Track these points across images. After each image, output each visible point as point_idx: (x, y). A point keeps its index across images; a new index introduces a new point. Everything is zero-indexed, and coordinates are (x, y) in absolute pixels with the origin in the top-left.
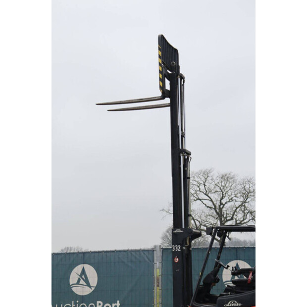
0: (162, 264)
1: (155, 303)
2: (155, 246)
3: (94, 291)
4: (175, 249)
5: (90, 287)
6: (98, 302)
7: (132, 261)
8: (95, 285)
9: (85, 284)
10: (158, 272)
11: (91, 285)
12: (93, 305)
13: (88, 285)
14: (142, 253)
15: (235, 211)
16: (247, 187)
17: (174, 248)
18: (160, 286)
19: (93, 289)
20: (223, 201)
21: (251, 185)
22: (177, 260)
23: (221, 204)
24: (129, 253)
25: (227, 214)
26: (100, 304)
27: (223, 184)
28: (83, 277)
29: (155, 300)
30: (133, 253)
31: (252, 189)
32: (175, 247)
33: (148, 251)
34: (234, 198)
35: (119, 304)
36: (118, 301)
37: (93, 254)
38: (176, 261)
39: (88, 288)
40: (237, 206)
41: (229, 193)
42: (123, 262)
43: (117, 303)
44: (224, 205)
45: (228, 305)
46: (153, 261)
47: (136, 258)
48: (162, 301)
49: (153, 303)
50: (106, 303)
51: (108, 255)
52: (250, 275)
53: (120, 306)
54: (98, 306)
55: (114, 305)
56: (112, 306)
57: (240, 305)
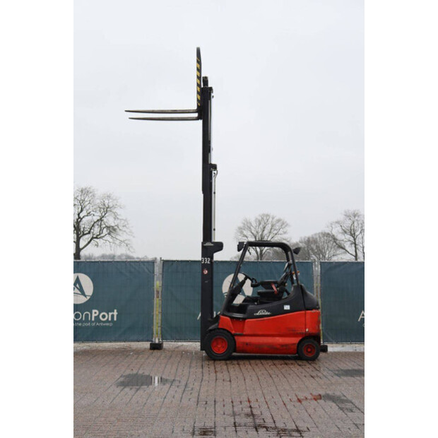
0: (162, 275)
1: (155, 312)
2: (156, 258)
3: (89, 300)
4: (205, 261)
5: (85, 296)
6: (94, 311)
7: (130, 272)
8: (91, 294)
9: (79, 292)
10: (158, 284)
11: (86, 294)
12: (88, 314)
13: (83, 293)
14: (142, 264)
15: (93, 226)
16: (106, 202)
17: (203, 260)
18: (160, 297)
19: (88, 298)
20: (81, 215)
21: (110, 201)
22: (206, 272)
23: (79, 218)
24: (128, 264)
25: (84, 228)
26: (95, 313)
27: (83, 198)
28: (78, 285)
29: (155, 309)
31: (111, 205)
33: (148, 262)
34: (92, 213)
35: (117, 313)
36: (115, 311)
39: (82, 297)
40: (95, 220)
41: (87, 207)
42: (121, 272)
43: (113, 311)
44: (82, 219)
45: (258, 314)
46: (153, 272)
47: (135, 268)
48: (162, 310)
49: (153, 313)
50: (103, 312)
51: (105, 264)
52: (274, 287)
53: (117, 315)
54: (94, 315)
55: (110, 314)
56: (108, 315)
57: (269, 313)
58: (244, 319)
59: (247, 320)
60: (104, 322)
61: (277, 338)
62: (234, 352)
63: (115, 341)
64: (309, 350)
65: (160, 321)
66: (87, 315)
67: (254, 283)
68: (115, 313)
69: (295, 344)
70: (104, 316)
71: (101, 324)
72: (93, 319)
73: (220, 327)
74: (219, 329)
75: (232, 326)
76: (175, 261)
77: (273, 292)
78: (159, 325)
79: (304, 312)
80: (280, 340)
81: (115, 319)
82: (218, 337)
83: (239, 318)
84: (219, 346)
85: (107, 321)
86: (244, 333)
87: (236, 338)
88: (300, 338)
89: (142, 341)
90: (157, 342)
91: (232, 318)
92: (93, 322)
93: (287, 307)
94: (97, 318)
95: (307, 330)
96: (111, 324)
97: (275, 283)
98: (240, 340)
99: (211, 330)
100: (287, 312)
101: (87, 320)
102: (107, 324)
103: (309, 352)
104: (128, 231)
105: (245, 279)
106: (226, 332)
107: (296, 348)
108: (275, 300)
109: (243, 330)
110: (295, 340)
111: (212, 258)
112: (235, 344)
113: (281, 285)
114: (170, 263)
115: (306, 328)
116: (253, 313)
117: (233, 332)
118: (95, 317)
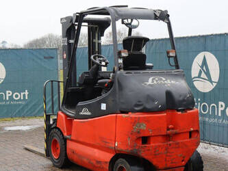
6: (7, 92)
36: (26, 91)
45: (82, 113)
50: (15, 92)
53: (28, 95)
54: (8, 95)
55: (22, 94)
56: (20, 94)
59: (74, 121)
60: (17, 101)
68: (26, 93)
70: (17, 96)
72: (7, 99)
81: (27, 98)
85: (20, 100)
92: (6, 101)
94: (11, 98)
117: (65, 135)
118: (9, 97)
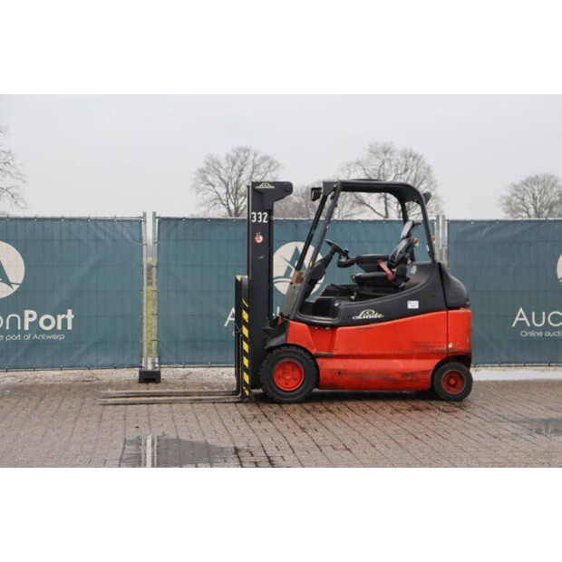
0: (159, 245)
1: (145, 314)
2: (145, 214)
3: (17, 292)
4: (258, 219)
5: (9, 284)
6: (27, 313)
7: (96, 239)
8: (20, 281)
11: (11, 280)
12: (16, 318)
13: (5, 280)
14: (119, 225)
17: (255, 217)
18: (154, 284)
19: (16, 287)
22: (260, 239)
24: (91, 225)
26: (31, 316)
29: (145, 308)
30: (99, 223)
32: (258, 216)
33: (130, 221)
35: (73, 316)
36: (70, 311)
37: (14, 223)
38: (259, 241)
39: (5, 286)
42: (79, 240)
43: (66, 313)
45: (359, 317)
46: (141, 240)
47: (105, 233)
48: (158, 310)
49: (142, 314)
50: (44, 314)
51: (47, 224)
52: (384, 265)
53: (73, 320)
54: (27, 320)
55: (60, 318)
56: (56, 318)
57: (380, 316)
58: (334, 327)
59: (340, 329)
60: (48, 333)
61: (396, 361)
62: (316, 387)
63: (71, 367)
64: (452, 382)
65: (155, 330)
66: (14, 321)
67: (343, 260)
68: (70, 316)
69: (428, 371)
70: (47, 322)
71: (43, 337)
72: (27, 328)
73: (290, 341)
74: (288, 345)
75: (312, 341)
76: (181, 219)
77: (386, 277)
78: (154, 337)
79: (445, 312)
80: (400, 365)
81: (70, 327)
82: (285, 360)
83: (323, 326)
84: (288, 377)
85: (54, 331)
86: (335, 353)
87: (319, 361)
88: (438, 361)
89: (122, 367)
90: (150, 368)
91: (310, 324)
92: (26, 332)
93: (413, 305)
94: (34, 325)
95: (450, 346)
96: (61, 337)
97: (384, 259)
98: (326, 365)
99: (272, 348)
100: (414, 312)
101: (14, 330)
102: (55, 337)
103: (453, 386)
104: (13, 171)
105: (332, 253)
106: (302, 352)
107: (429, 377)
108: (390, 292)
109: (331, 348)
110: (429, 365)
111: (270, 212)
112: (318, 374)
113: (400, 262)
114: (174, 223)
115: (448, 343)
116: (350, 317)
117: (314, 351)
118: (30, 323)
